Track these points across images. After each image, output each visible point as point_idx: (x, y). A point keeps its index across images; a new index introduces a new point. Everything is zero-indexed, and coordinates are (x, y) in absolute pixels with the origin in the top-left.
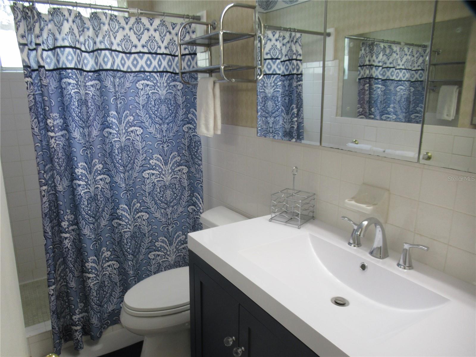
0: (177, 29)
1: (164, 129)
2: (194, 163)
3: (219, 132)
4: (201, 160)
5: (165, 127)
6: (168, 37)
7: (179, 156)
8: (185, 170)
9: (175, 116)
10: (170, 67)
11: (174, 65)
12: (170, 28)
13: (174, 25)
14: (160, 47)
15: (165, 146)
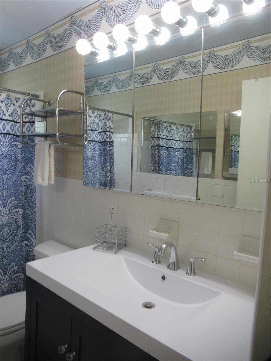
0: (20, 102)
1: (5, 179)
2: (30, 206)
3: (52, 182)
4: (35, 204)
5: (5, 177)
6: (12, 108)
7: (16, 200)
8: (21, 211)
9: (15, 169)
10: (12, 130)
11: (16, 129)
12: (15, 102)
13: (17, 100)
14: (5, 115)
15: (5, 192)
